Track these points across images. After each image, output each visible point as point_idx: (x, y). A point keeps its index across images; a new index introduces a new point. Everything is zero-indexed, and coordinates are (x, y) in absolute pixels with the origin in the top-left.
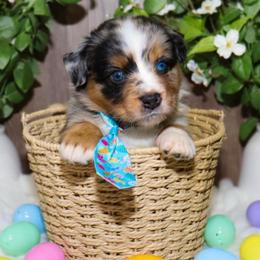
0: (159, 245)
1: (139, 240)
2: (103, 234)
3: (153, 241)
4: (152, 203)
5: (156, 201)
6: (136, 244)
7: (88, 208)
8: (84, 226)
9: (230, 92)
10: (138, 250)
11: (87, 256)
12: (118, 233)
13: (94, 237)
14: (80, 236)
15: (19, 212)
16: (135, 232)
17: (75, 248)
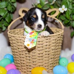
0: (41, 64)
2: (25, 60)
3: (40, 63)
5: (39, 51)
6: (34, 63)
7: (21, 52)
8: (21, 57)
10: (35, 65)
11: (22, 66)
12: (30, 60)
13: (23, 61)
14: (20, 61)
15: (6, 56)
16: (34, 60)
17: (19, 64)
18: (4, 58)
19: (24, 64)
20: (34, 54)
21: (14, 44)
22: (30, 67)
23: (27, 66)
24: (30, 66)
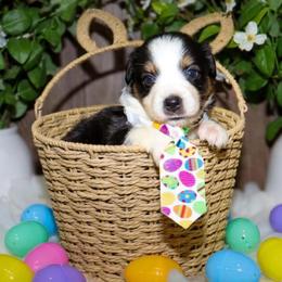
1: (132, 241)
2: (97, 232)
4: (145, 204)
5: (148, 202)
6: (130, 245)
7: (82, 205)
8: (80, 222)
9: (254, 88)
10: (133, 251)
11: (85, 253)
12: (112, 233)
13: (90, 234)
14: (77, 233)
16: (128, 233)
17: (75, 244)
18: (22, 219)
19: (91, 245)
20: (127, 212)
21: (54, 174)
22: (114, 259)
23: (104, 253)
24: (114, 254)
